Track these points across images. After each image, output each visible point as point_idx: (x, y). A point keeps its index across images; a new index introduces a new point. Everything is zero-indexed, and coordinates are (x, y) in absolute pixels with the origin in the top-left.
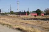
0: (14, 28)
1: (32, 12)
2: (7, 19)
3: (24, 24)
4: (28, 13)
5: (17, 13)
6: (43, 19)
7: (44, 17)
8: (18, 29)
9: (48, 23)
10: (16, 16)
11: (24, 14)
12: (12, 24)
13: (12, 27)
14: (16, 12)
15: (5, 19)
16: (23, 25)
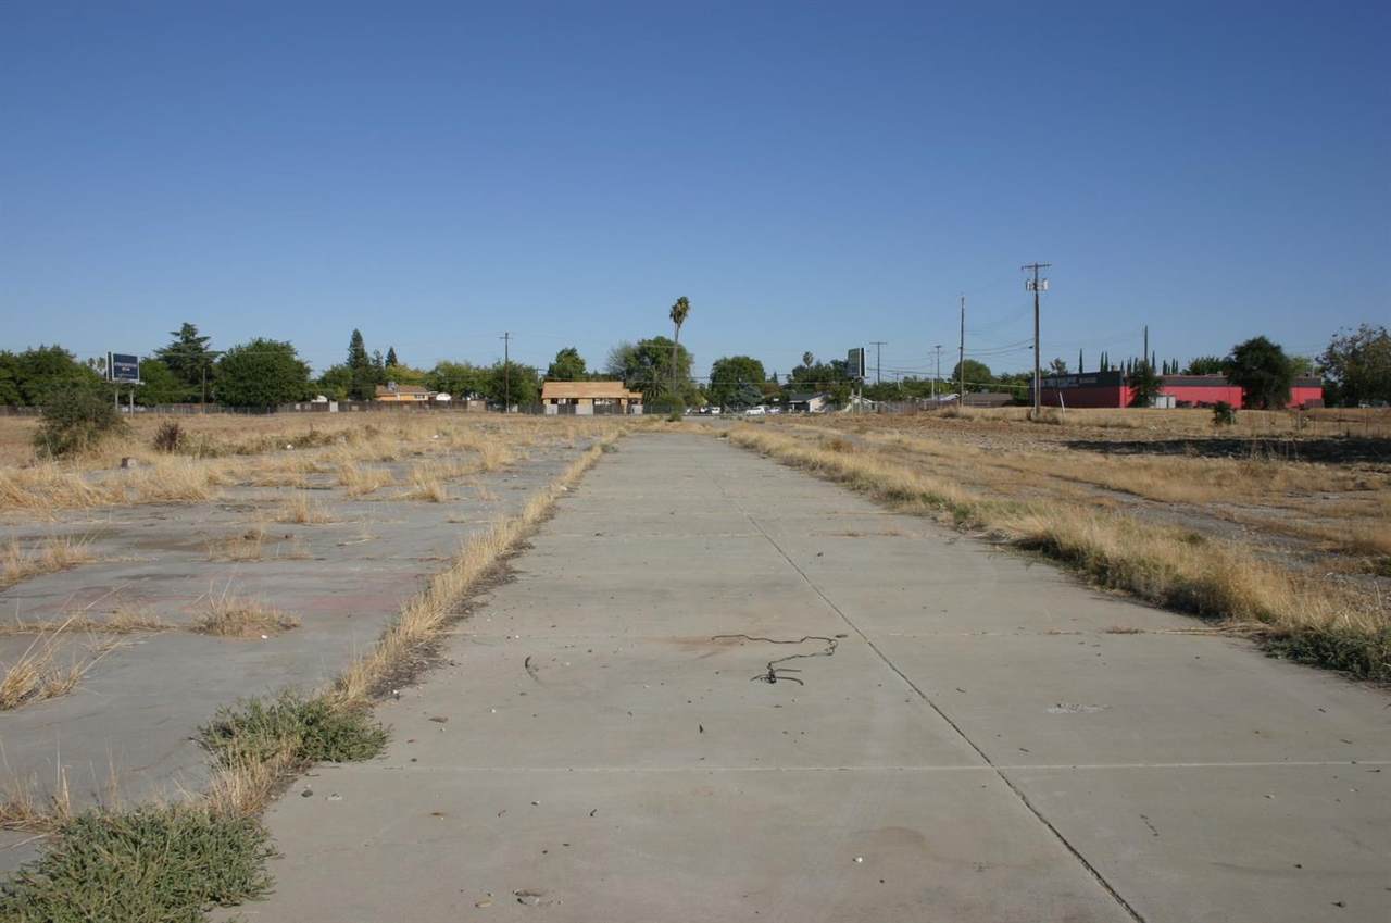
0: (994, 539)
1: (1184, 366)
2: (923, 441)
3: (1104, 496)
4: (1142, 383)
5: (1029, 379)
6: (1315, 451)
7: (1325, 426)
8: (1044, 548)
9: (1363, 487)
10: (1018, 412)
11: (1099, 388)
12: (975, 497)
13: (979, 527)
14: (1013, 372)
15: (906, 439)
16: (1092, 513)
